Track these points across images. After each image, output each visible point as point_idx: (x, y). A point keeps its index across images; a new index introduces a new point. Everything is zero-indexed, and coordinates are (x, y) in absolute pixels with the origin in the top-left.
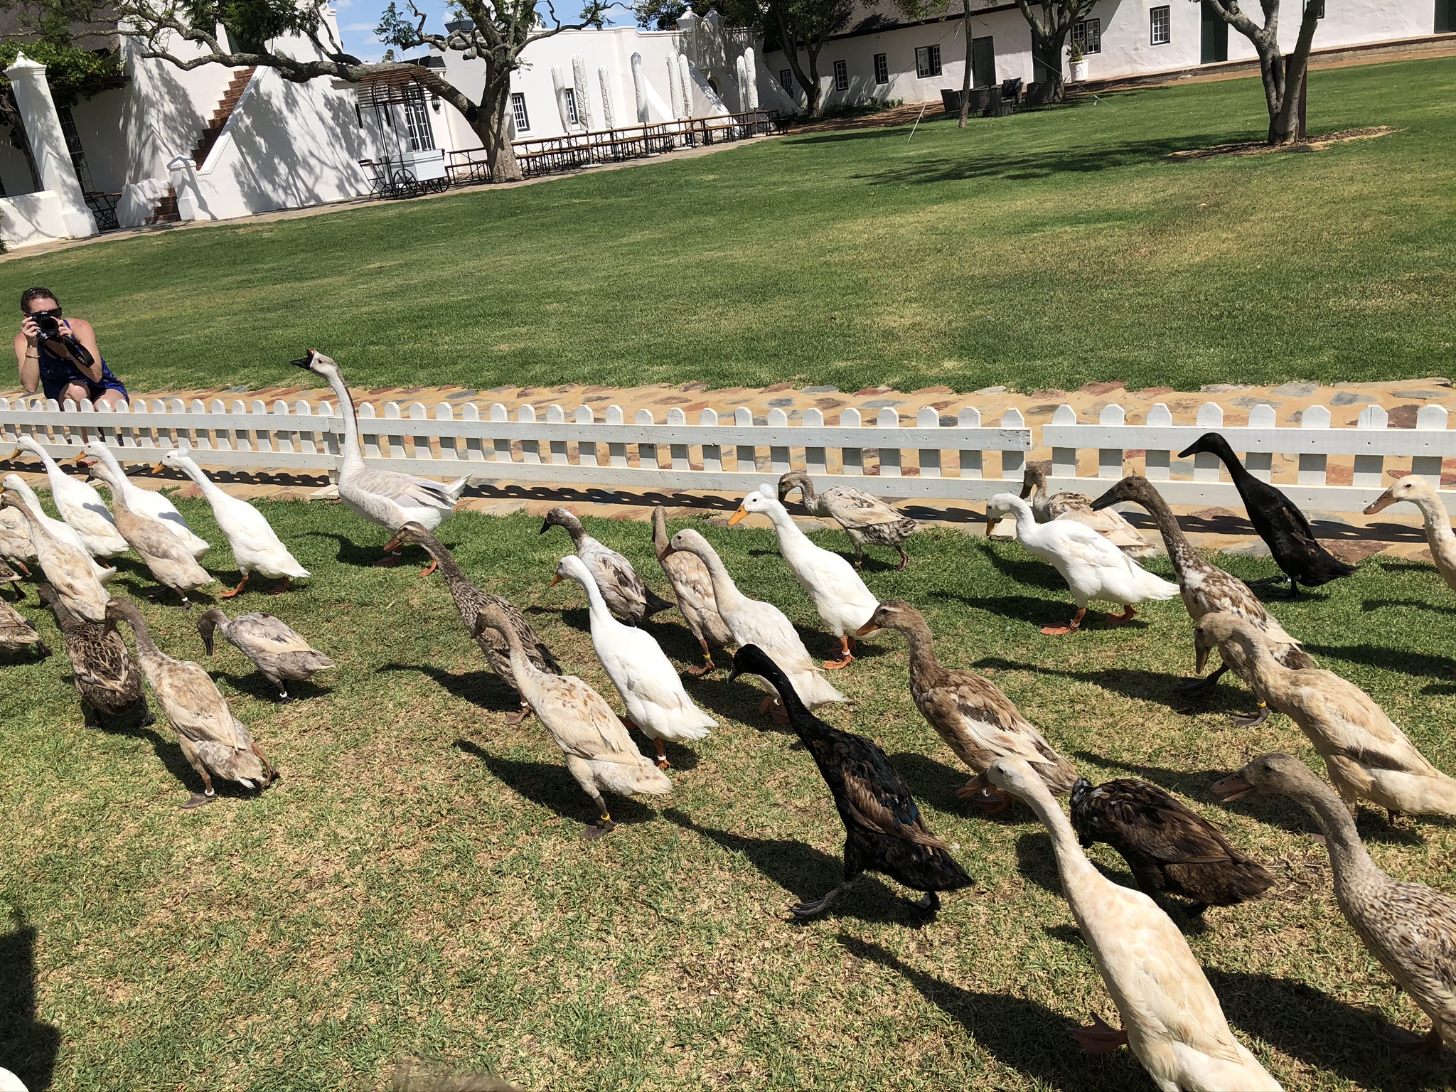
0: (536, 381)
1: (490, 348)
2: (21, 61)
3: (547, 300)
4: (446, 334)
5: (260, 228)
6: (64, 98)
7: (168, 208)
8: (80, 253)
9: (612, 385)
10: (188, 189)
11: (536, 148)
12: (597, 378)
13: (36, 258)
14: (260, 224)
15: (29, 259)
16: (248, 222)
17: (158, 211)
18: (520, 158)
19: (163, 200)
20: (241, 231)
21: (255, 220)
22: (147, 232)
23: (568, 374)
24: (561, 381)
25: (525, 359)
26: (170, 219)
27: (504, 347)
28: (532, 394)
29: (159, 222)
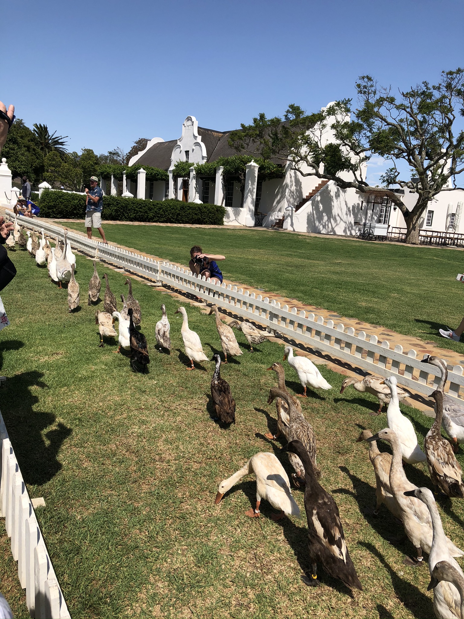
0: (367, 320)
1: (358, 303)
2: (253, 163)
3: (394, 292)
4: (345, 293)
5: (307, 238)
6: (262, 178)
7: (280, 223)
8: (245, 231)
9: (397, 331)
10: (289, 218)
11: (430, 234)
12: (393, 327)
13: (231, 229)
14: (308, 236)
15: (228, 229)
16: (304, 234)
17: (277, 223)
18: (422, 236)
19: (280, 220)
20: (300, 237)
21: (307, 234)
22: (270, 230)
23: (382, 322)
24: (377, 323)
25: (368, 310)
26: (279, 227)
27: (364, 304)
28: (362, 324)
29: (275, 227)
